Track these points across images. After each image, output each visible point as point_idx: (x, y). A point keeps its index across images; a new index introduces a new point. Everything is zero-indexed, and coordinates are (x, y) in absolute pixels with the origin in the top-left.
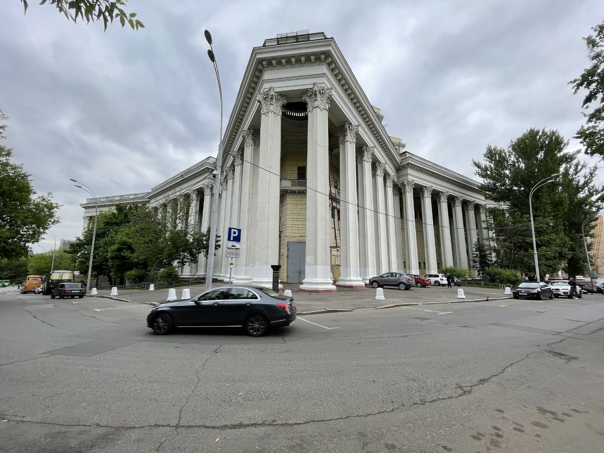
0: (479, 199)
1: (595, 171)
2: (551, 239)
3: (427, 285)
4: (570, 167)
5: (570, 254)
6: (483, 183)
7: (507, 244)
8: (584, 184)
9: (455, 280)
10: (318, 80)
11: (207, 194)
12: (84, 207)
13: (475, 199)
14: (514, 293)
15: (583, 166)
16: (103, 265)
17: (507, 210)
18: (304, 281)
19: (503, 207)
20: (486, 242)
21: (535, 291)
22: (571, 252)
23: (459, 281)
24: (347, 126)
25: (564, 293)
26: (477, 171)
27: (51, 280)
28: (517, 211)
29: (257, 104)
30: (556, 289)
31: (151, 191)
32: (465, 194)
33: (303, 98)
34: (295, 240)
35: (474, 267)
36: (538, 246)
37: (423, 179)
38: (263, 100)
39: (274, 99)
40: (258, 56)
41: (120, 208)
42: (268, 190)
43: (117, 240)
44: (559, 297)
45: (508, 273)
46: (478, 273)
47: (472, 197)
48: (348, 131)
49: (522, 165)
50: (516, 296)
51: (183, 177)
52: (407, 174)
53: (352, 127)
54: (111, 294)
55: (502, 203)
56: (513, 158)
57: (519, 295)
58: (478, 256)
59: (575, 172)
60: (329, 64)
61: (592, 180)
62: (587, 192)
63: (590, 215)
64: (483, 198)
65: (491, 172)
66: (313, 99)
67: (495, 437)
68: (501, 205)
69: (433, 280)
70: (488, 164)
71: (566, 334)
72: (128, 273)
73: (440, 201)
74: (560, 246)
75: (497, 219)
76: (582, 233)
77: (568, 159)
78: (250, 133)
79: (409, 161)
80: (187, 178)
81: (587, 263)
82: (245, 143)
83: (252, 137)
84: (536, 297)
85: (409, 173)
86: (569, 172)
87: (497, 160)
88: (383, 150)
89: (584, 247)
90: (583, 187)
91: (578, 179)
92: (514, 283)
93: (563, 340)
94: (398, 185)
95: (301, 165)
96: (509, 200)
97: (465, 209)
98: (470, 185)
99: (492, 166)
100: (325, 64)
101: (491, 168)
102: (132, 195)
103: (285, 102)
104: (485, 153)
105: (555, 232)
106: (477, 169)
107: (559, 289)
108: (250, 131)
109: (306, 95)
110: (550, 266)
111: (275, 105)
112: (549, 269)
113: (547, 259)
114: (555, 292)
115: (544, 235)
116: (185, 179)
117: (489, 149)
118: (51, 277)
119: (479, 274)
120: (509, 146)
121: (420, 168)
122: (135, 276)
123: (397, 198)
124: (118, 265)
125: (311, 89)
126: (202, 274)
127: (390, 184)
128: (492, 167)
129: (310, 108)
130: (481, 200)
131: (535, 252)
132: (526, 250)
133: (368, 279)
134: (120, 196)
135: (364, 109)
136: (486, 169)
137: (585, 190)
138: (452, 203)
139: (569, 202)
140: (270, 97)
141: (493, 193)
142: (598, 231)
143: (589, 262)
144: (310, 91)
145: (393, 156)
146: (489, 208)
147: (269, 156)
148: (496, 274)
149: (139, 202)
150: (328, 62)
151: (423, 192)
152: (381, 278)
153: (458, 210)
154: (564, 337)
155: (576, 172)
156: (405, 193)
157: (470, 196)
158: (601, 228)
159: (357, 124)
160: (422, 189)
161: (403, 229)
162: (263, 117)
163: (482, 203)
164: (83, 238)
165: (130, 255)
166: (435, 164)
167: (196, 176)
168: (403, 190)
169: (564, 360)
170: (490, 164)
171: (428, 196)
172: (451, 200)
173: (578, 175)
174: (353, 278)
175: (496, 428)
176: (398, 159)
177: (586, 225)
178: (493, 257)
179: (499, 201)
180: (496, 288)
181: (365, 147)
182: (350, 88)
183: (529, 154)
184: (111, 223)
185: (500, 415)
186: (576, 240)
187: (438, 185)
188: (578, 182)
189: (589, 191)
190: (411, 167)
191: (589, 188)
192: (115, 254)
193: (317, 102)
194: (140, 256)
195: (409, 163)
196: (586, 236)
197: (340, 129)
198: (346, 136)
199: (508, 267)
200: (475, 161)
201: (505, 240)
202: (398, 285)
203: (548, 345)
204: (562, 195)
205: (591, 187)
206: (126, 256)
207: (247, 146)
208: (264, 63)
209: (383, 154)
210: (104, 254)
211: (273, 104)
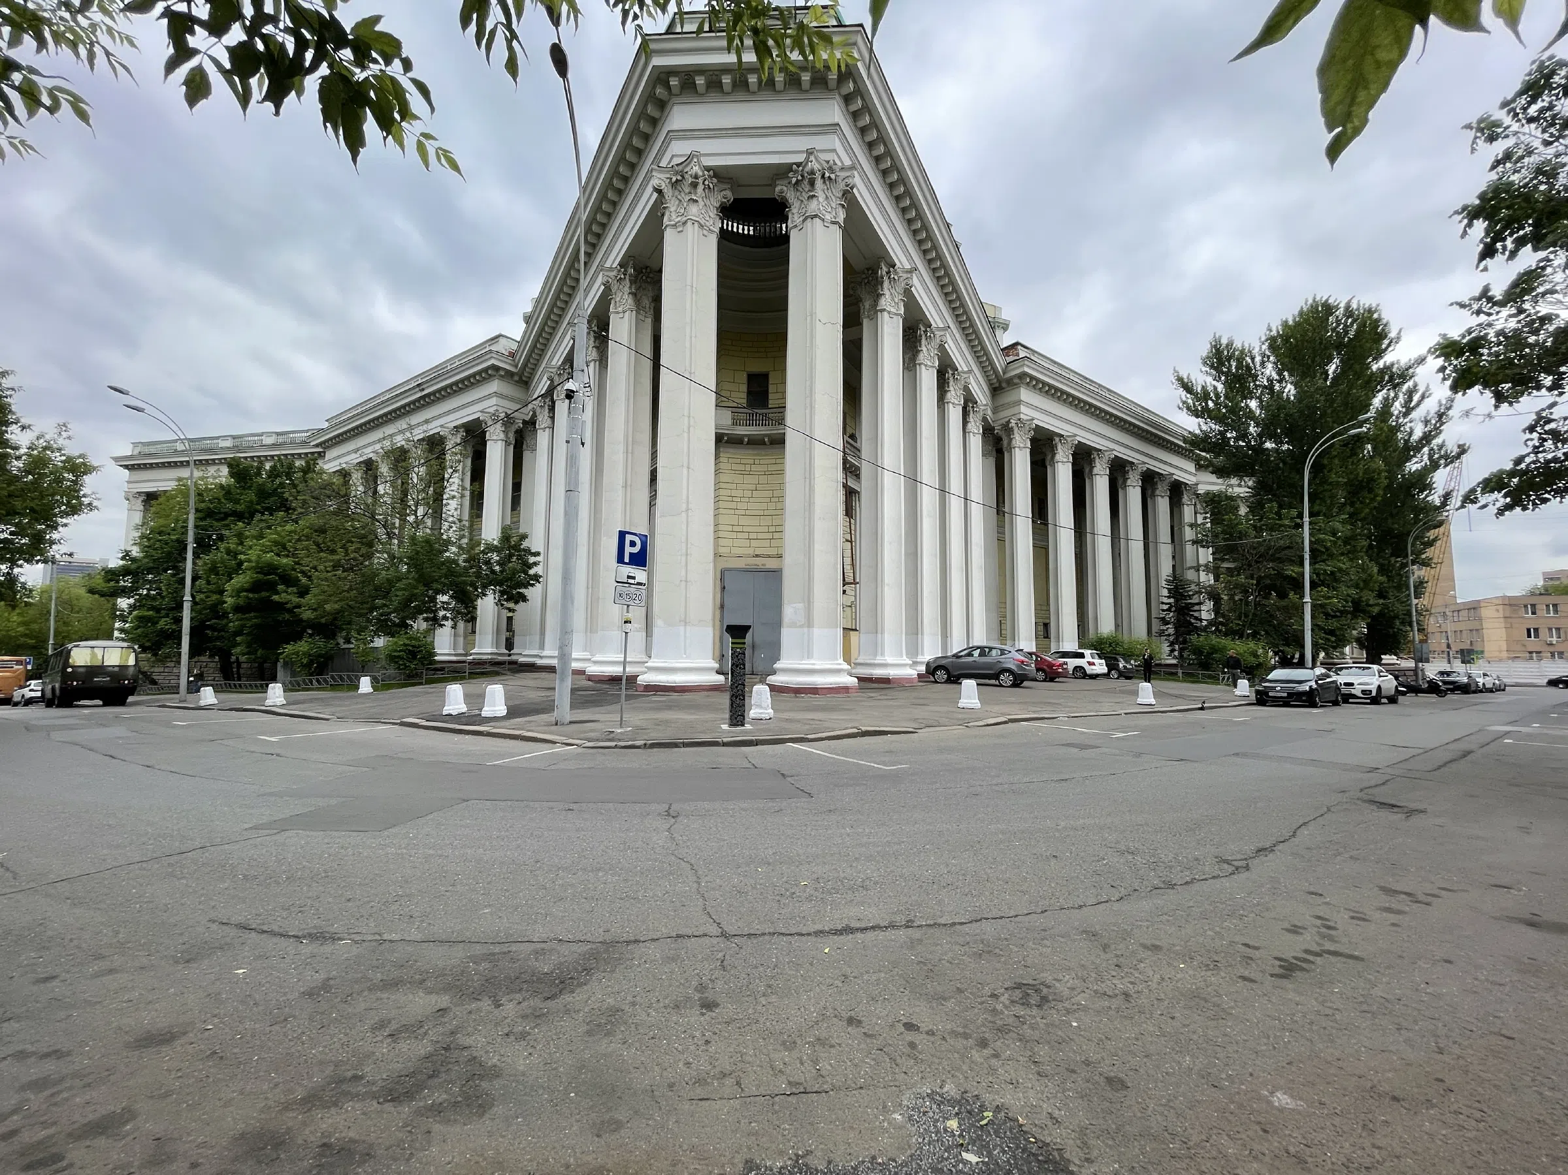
0: (1181, 469)
1: (1449, 409)
2: (1340, 570)
3: (1059, 675)
4: (1396, 396)
5: (1377, 604)
6: (1197, 432)
7: (1242, 579)
8: (1421, 439)
9: (1121, 666)
10: (818, 142)
11: (495, 438)
12: (126, 467)
13: (1172, 470)
14: (1258, 692)
15: (1423, 397)
16: (211, 627)
17: (1246, 499)
18: (777, 666)
19: (1237, 490)
20: (1190, 575)
21: (1305, 687)
22: (1381, 601)
23: (1129, 666)
24: (885, 269)
25: (1363, 692)
26: (1184, 399)
27: (71, 667)
28: (1270, 501)
29: (648, 199)
30: (1346, 684)
31: (326, 425)
32: (1152, 457)
33: (778, 189)
34: (740, 564)
35: (1161, 633)
36: (1313, 585)
37: (1055, 416)
38: (670, 187)
39: (700, 187)
40: (657, 61)
41: (241, 472)
42: (686, 435)
43: (249, 561)
44: (1351, 700)
45: (1236, 648)
46: (1169, 649)
47: (1165, 463)
48: (886, 284)
49: (1290, 390)
50: (1263, 699)
51: (423, 390)
52: (1019, 402)
53: (896, 273)
54: (268, 702)
55: (1234, 481)
56: (1270, 370)
57: (1268, 696)
58: (1173, 609)
59: (1404, 410)
60: (847, 99)
61: (1441, 431)
62: (1426, 458)
63: (1427, 514)
64: (1190, 467)
65: (1216, 404)
66: (804, 194)
67: (1323, 930)
68: (1232, 486)
69: (1072, 663)
70: (1209, 380)
71: (1389, 770)
72: (289, 648)
73: (1091, 471)
74: (1357, 586)
75: (1224, 520)
76: (1406, 556)
77: (1396, 378)
78: (625, 275)
79: (1027, 370)
80: (434, 393)
81: (1411, 625)
82: (613, 302)
83: (630, 288)
84: (1309, 699)
85: (1022, 398)
86: (1392, 409)
87: (1233, 374)
88: (964, 337)
89: (1408, 588)
90: (1418, 448)
91: (1411, 428)
92: (1255, 672)
93: (1387, 781)
94: (993, 429)
95: (757, 367)
96: (1251, 475)
97: (1149, 492)
98: (1166, 433)
99: (1220, 387)
100: (837, 97)
101: (1217, 395)
102: (269, 434)
103: (730, 195)
104: (1205, 355)
105: (1349, 552)
106: (1183, 393)
107: (1352, 684)
108: (625, 271)
109: (786, 182)
110: (1331, 632)
111: (701, 203)
112: (1329, 640)
113: (1327, 615)
114: (1344, 690)
115: (1324, 561)
116: (428, 395)
117: (1215, 346)
118: (70, 661)
119: (1172, 651)
120: (1263, 339)
121: (1051, 386)
122: (310, 655)
123: (992, 461)
124: (256, 626)
125: (799, 164)
126: (489, 650)
127: (975, 427)
128: (1219, 390)
129: (794, 217)
130: (1186, 471)
131: (1307, 599)
132: (1282, 595)
133: (921, 663)
134: (234, 437)
135: (926, 227)
136: (1205, 396)
137: (1423, 454)
138: (1119, 478)
139: (1386, 482)
140: (690, 180)
141: (1217, 455)
142: (1437, 551)
143: (1415, 624)
144: (796, 172)
145: (987, 354)
146: (1207, 493)
147: (688, 345)
148: (1214, 650)
149: (299, 454)
150: (845, 91)
151: (1053, 450)
152: (954, 660)
153: (1133, 495)
154: (1387, 777)
155: (1408, 410)
156: (1010, 448)
157: (1161, 461)
158: (1444, 545)
159: (908, 266)
160: (1052, 440)
161: (1001, 540)
162: (669, 236)
163: (1189, 479)
164: (141, 555)
165: (295, 600)
166: (1086, 379)
167: (461, 389)
168: (1005, 442)
169: (1399, 815)
170: (1215, 383)
171: (1065, 460)
172: (1119, 470)
173: (1410, 417)
174: (889, 660)
175: (1319, 918)
176: (999, 362)
177: (1416, 538)
178: (1206, 613)
179: (1229, 477)
180: (1213, 683)
181: (923, 329)
182: (896, 167)
183: (1309, 362)
184: (220, 513)
185: (1320, 900)
186: (1391, 572)
187: (1088, 430)
188: (1411, 434)
189: (1430, 457)
190: (1028, 384)
191: (1432, 449)
192: (247, 597)
193: (814, 202)
194: (326, 602)
195: (1025, 374)
196: (1414, 562)
197: (864, 276)
198: (879, 296)
199: (1240, 634)
200: (1181, 374)
201: (1238, 571)
202: (996, 676)
203: (1361, 790)
204: (1374, 466)
205: (1435, 448)
206: (286, 603)
207: (618, 313)
208: (674, 82)
209: (963, 346)
210: (207, 597)
211: (697, 201)
